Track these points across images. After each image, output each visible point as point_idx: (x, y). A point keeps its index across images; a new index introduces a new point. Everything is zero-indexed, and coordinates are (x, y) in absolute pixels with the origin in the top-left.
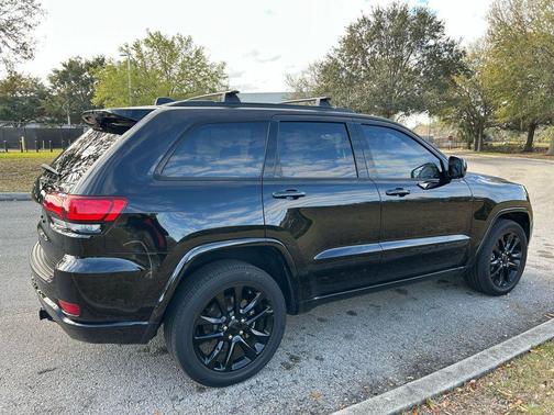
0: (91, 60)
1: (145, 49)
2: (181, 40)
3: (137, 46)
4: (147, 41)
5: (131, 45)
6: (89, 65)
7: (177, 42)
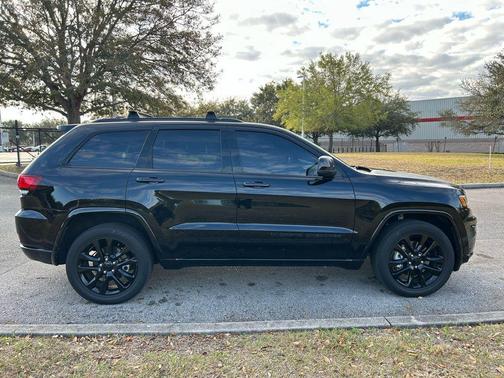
0: (281, 83)
1: (318, 69)
2: (349, 58)
3: (312, 68)
4: (320, 63)
5: (307, 68)
6: (279, 87)
7: (345, 60)
